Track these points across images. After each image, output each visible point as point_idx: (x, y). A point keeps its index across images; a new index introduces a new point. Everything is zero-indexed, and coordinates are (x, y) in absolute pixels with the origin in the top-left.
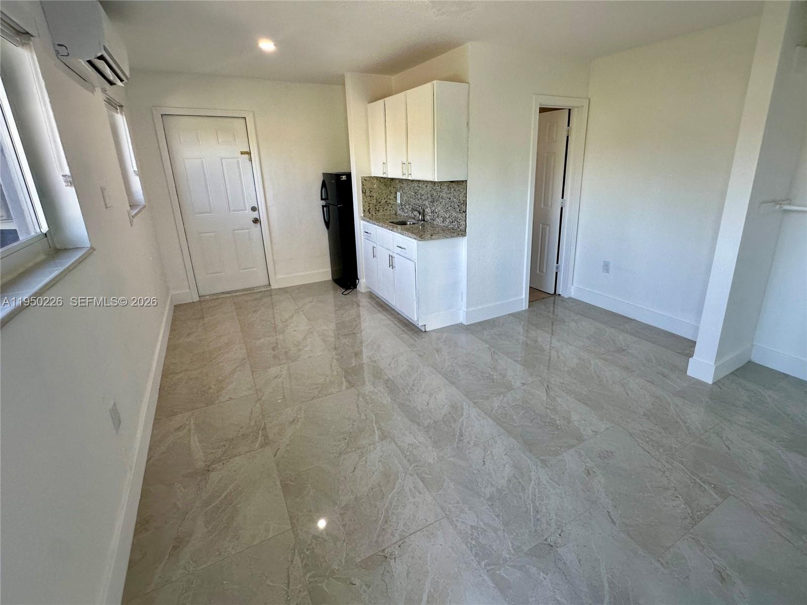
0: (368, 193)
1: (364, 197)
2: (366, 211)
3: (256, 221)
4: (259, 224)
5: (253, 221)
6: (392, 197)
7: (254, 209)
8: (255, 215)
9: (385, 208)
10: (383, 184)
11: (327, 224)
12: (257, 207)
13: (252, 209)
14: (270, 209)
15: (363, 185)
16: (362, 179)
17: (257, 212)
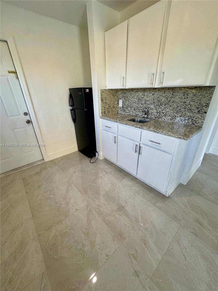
0: (104, 101)
1: (102, 103)
2: (103, 113)
3: (29, 122)
4: (31, 124)
5: (27, 122)
6: (116, 103)
7: (26, 114)
8: (27, 118)
9: (113, 110)
10: (112, 95)
11: (74, 120)
12: (28, 112)
13: (24, 114)
14: (37, 114)
15: (102, 95)
16: (101, 91)
17: (28, 116)
